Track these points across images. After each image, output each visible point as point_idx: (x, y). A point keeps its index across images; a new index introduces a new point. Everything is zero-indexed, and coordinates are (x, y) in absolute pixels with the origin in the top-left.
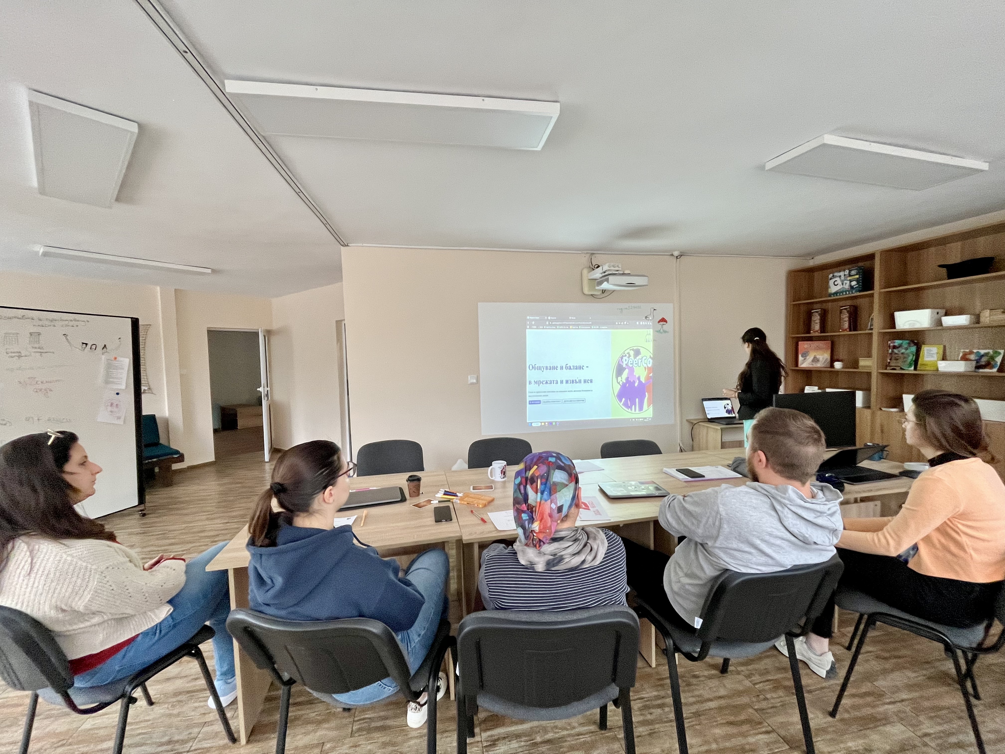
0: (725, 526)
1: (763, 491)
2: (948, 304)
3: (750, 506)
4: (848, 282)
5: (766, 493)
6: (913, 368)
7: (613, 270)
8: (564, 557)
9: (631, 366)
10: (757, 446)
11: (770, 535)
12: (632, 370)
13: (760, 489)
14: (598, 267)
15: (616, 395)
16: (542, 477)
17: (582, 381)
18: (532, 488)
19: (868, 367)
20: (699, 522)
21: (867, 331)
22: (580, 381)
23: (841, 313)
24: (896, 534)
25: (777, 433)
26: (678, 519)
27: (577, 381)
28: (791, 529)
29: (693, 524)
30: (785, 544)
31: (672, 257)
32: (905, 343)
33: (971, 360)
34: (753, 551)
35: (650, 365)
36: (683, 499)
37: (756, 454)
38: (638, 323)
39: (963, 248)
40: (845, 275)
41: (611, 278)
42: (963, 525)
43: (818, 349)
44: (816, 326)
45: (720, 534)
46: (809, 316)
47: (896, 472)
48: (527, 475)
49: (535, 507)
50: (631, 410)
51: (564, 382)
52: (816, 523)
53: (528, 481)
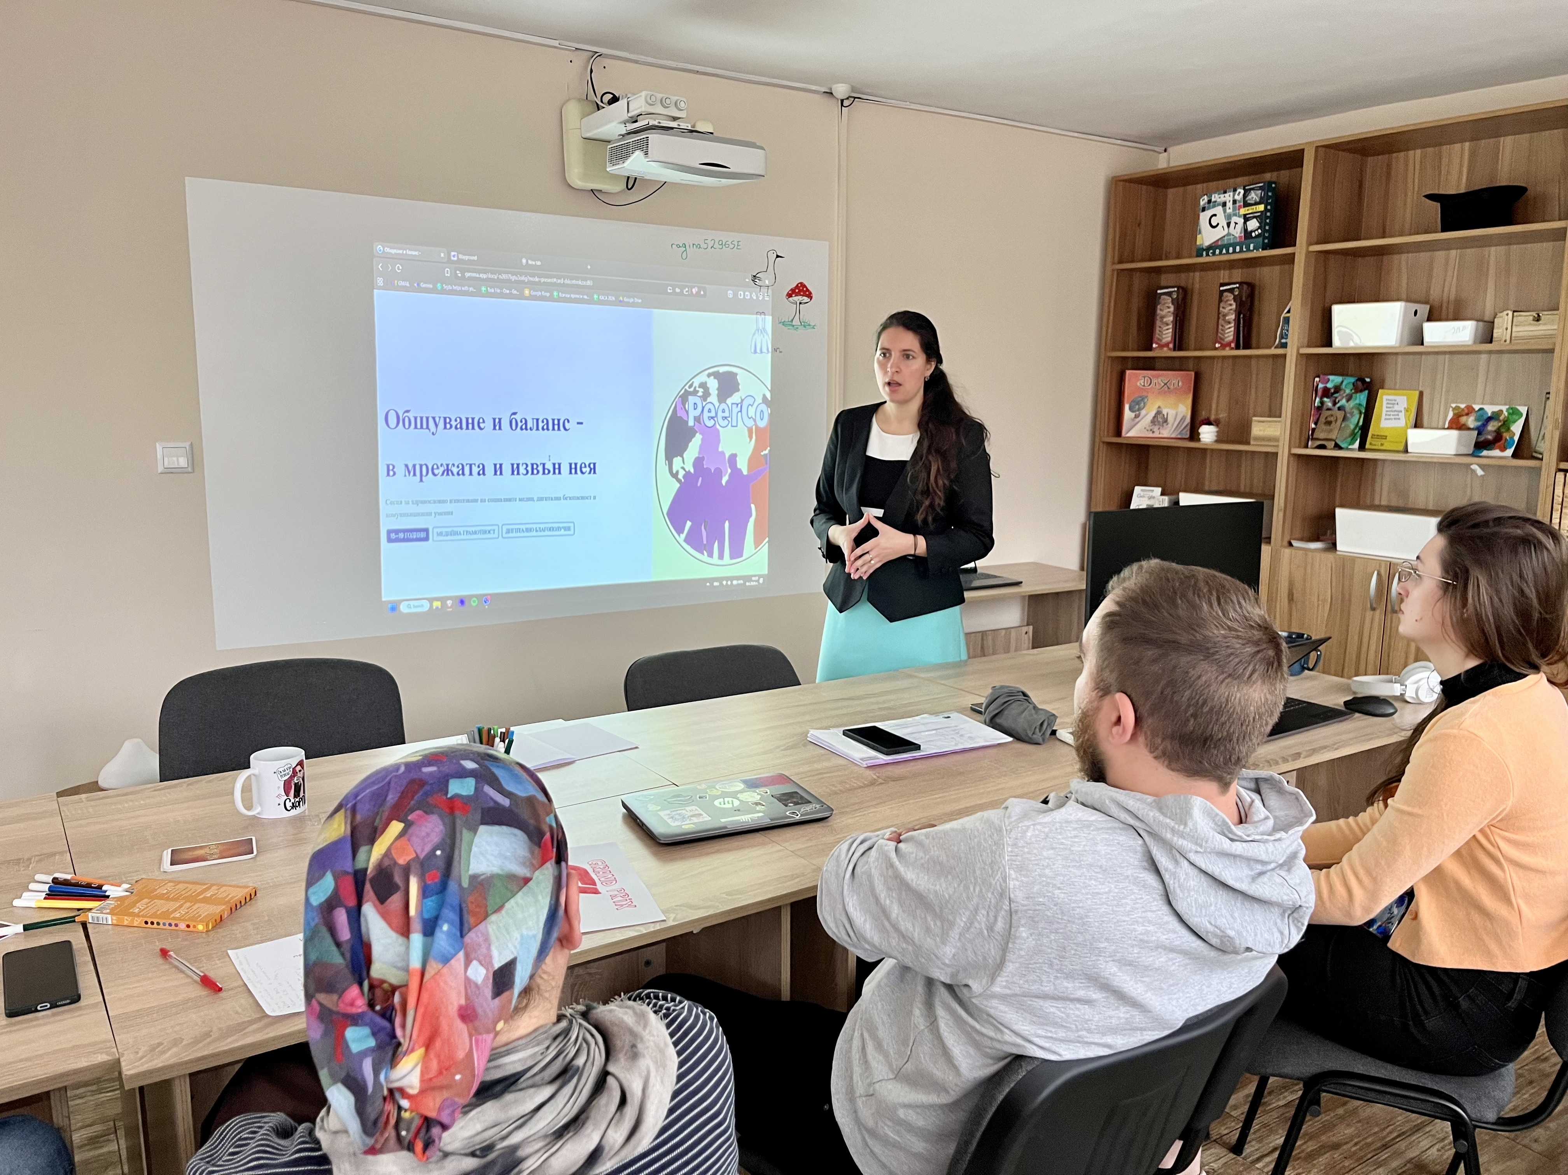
0: (1023, 932)
1: (1124, 816)
2: (1435, 293)
3: (1091, 865)
4: (1241, 221)
5: (1132, 821)
6: (1356, 445)
7: (661, 115)
8: (521, 1153)
9: (710, 423)
10: (1111, 678)
11: (1142, 943)
12: (712, 437)
13: (1114, 810)
14: (615, 99)
15: (665, 511)
16: (423, 864)
17: (565, 469)
18: (385, 916)
19: (1269, 439)
20: (947, 925)
21: (1273, 351)
22: (557, 469)
23: (1220, 300)
24: (1369, 873)
25: (1175, 646)
26: (882, 914)
27: (549, 466)
28: (1193, 921)
29: (928, 930)
30: (1176, 964)
31: (826, 99)
32: (1348, 383)
33: (1469, 429)
34: (1095, 995)
35: (762, 424)
36: (896, 849)
37: (1107, 701)
38: (730, 294)
39: (1473, 154)
40: (1235, 202)
41: (654, 138)
42: (1508, 841)
43: (1166, 391)
44: (1166, 333)
45: (1010, 956)
46: (1151, 301)
47: (1337, 701)
48: (360, 864)
49: (403, 987)
50: (711, 555)
51: (507, 469)
52: (1256, 894)
53: (368, 887)
